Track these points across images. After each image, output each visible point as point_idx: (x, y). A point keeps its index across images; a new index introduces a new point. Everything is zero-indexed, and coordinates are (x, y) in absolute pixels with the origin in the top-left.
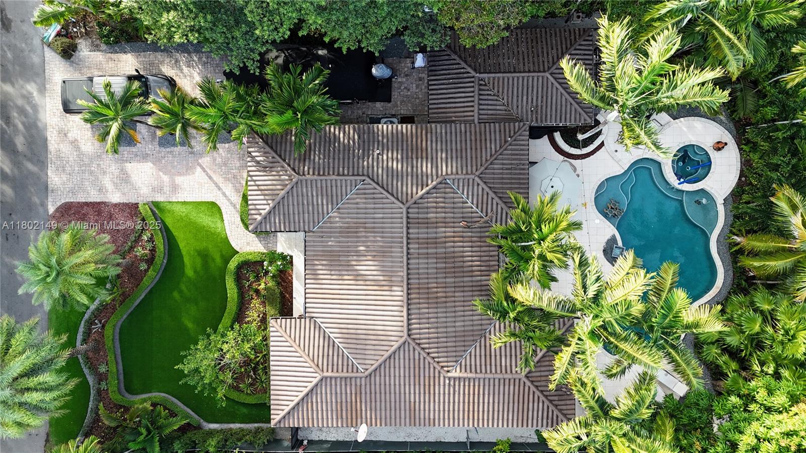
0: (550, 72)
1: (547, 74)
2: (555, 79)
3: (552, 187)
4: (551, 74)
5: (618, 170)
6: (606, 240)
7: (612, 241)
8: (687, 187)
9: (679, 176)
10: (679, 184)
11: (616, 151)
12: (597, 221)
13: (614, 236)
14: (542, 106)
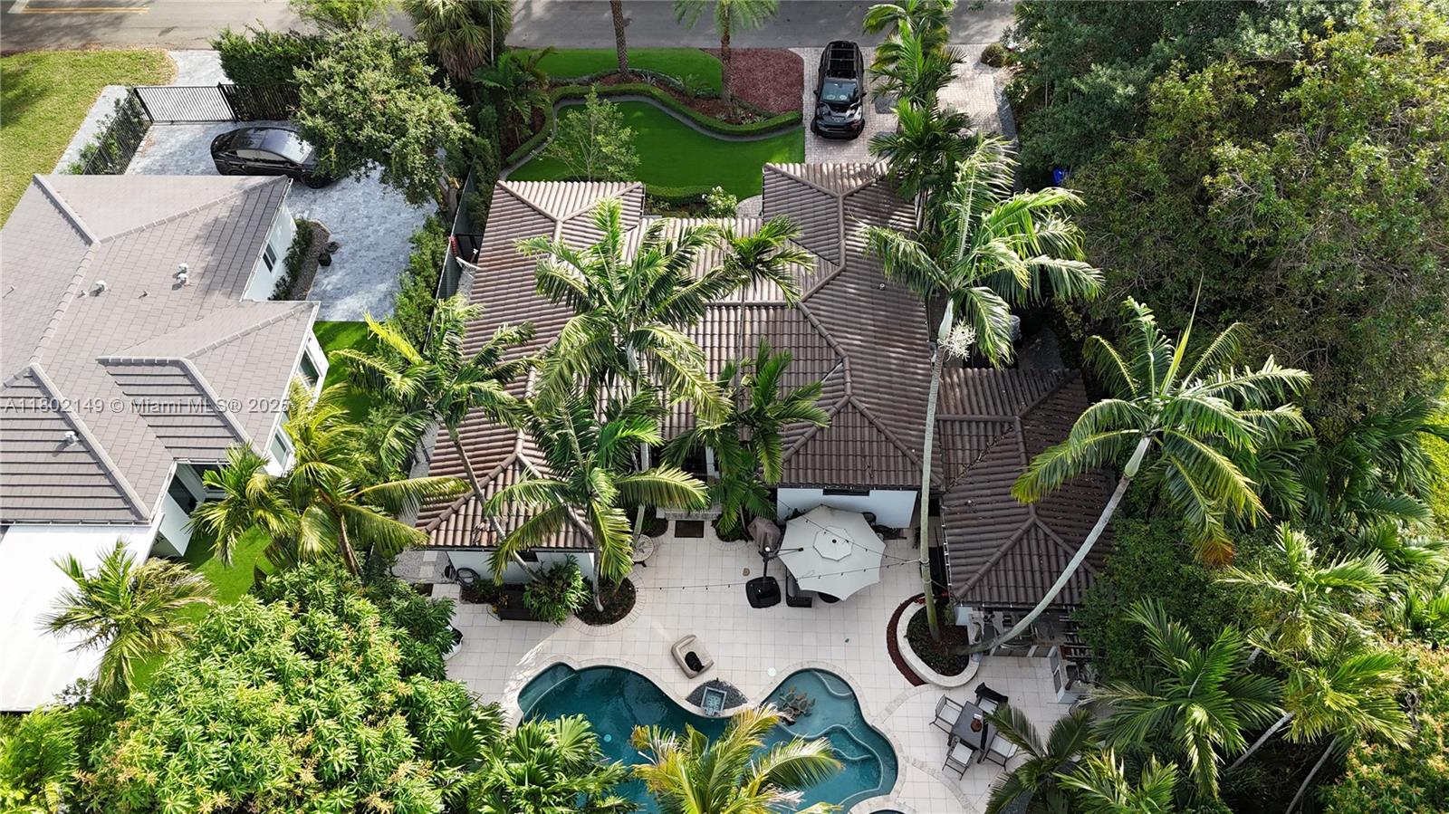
1: (1032, 518)
3: (834, 541)
6: (736, 687)
7: (734, 697)
12: (772, 672)
13: (745, 701)
14: (976, 519)
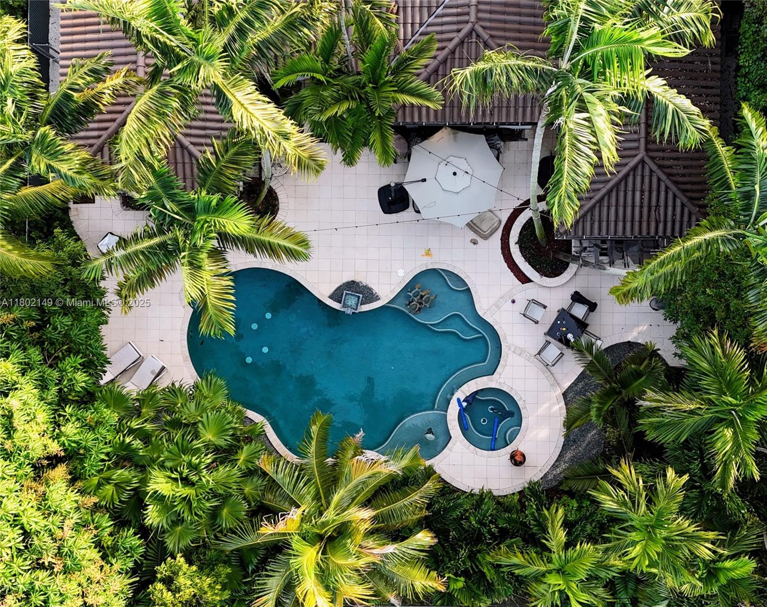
0: (647, 160)
1: (641, 154)
2: (634, 169)
3: (455, 174)
4: (642, 161)
5: (484, 306)
6: (370, 286)
7: (368, 295)
8: (453, 411)
9: (472, 399)
10: (459, 400)
11: (513, 302)
12: (401, 273)
13: (377, 298)
